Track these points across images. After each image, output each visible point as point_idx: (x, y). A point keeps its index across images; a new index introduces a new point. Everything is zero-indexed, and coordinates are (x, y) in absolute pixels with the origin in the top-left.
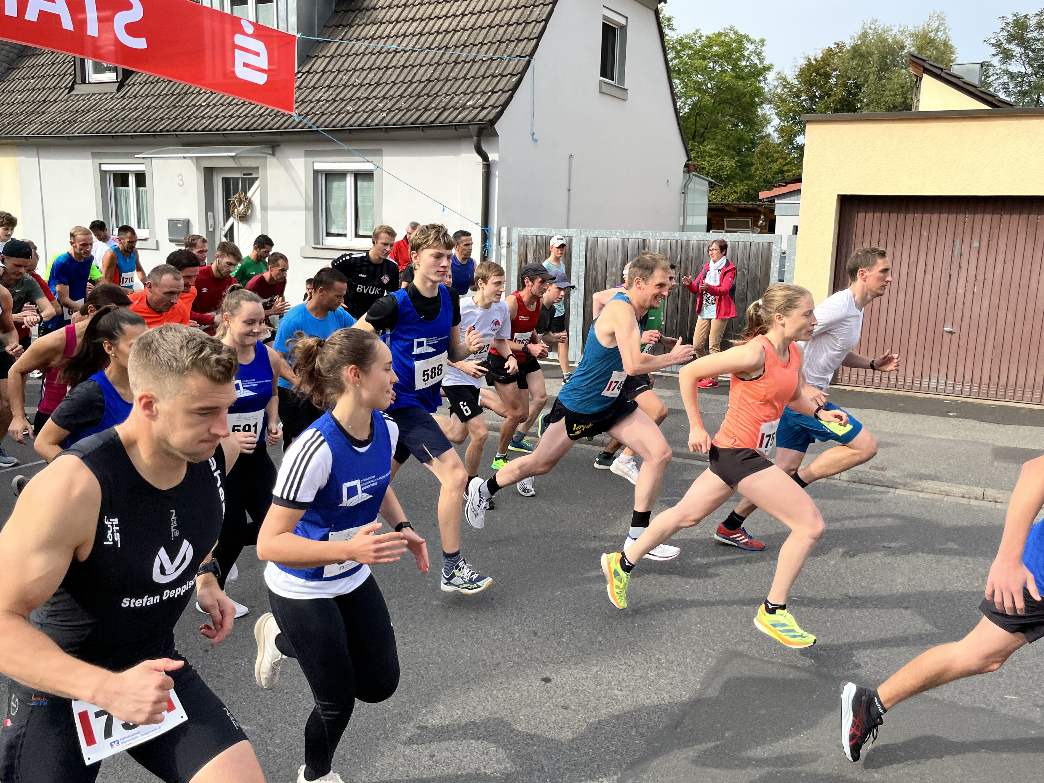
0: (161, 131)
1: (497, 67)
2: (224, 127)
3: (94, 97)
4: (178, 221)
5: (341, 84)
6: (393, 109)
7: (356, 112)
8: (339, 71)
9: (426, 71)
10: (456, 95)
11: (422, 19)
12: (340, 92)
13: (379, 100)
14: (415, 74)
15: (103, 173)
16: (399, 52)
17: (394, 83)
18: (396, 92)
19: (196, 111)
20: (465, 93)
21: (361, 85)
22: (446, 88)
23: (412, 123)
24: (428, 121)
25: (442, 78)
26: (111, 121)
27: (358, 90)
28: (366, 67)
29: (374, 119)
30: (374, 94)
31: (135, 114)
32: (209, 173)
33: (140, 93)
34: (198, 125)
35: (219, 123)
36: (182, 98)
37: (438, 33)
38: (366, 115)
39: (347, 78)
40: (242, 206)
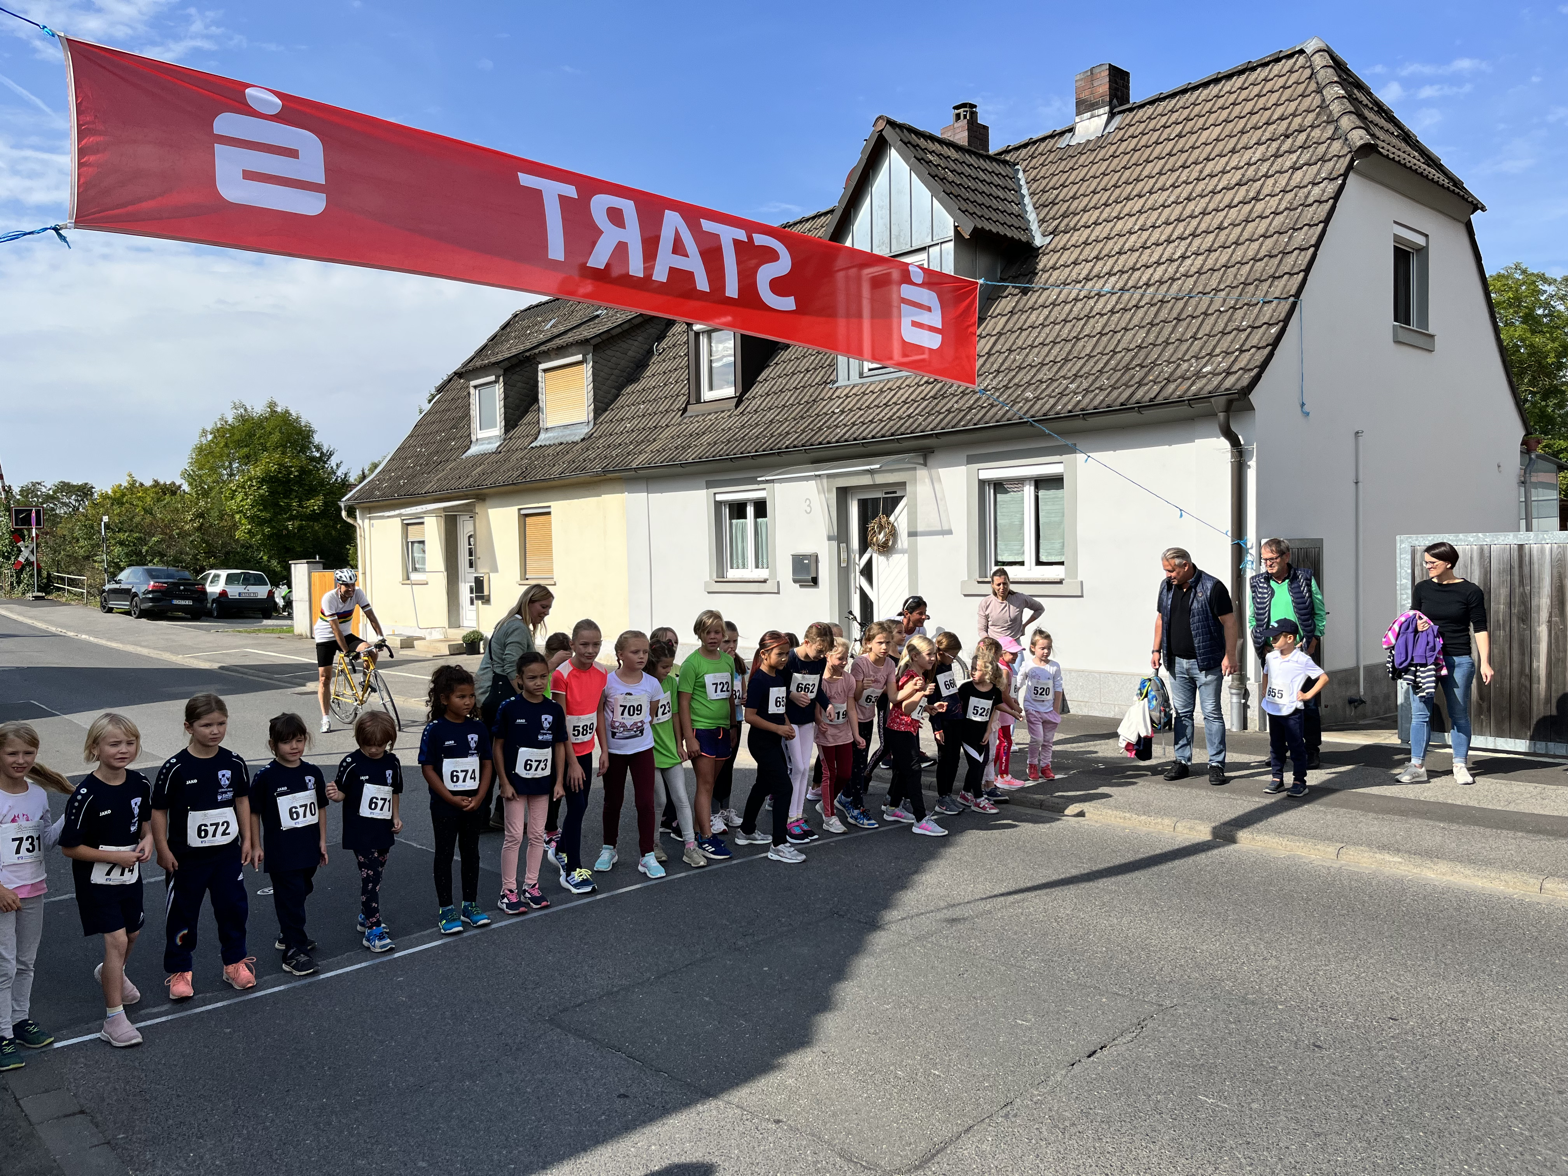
0: (787, 447)
1: (1243, 318)
2: (864, 434)
3: (709, 417)
4: (805, 557)
5: (1013, 367)
6: (1092, 388)
7: (1038, 398)
8: (1010, 350)
9: (1135, 335)
10: (1184, 361)
11: (1122, 272)
12: (1014, 377)
13: (1069, 381)
14: (1119, 341)
15: (718, 505)
16: (1094, 317)
17: (1090, 356)
18: (1093, 367)
19: (828, 420)
20: (1196, 357)
21: (1042, 364)
22: (1167, 354)
23: (1122, 404)
24: (1147, 398)
25: (1159, 341)
26: (729, 441)
27: (1038, 371)
28: (1047, 341)
29: (1066, 404)
30: (1061, 373)
31: (756, 431)
32: (843, 493)
33: (762, 407)
34: (832, 436)
35: (856, 431)
36: (811, 407)
37: (1147, 285)
38: (1052, 401)
39: (1022, 358)
40: (882, 534)
